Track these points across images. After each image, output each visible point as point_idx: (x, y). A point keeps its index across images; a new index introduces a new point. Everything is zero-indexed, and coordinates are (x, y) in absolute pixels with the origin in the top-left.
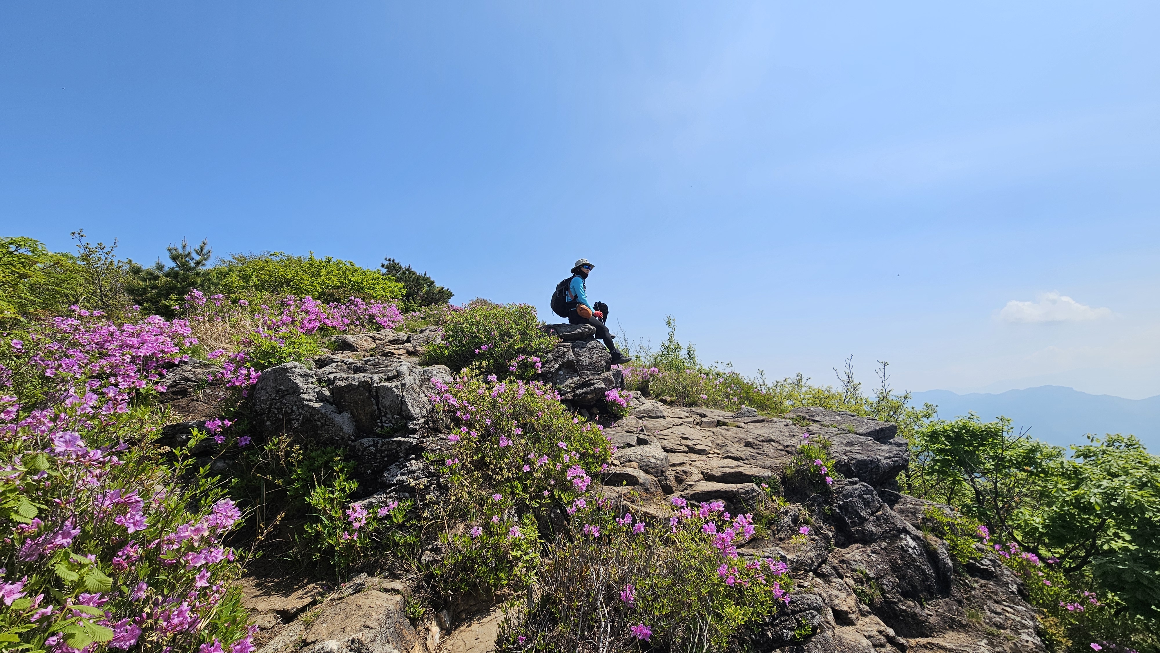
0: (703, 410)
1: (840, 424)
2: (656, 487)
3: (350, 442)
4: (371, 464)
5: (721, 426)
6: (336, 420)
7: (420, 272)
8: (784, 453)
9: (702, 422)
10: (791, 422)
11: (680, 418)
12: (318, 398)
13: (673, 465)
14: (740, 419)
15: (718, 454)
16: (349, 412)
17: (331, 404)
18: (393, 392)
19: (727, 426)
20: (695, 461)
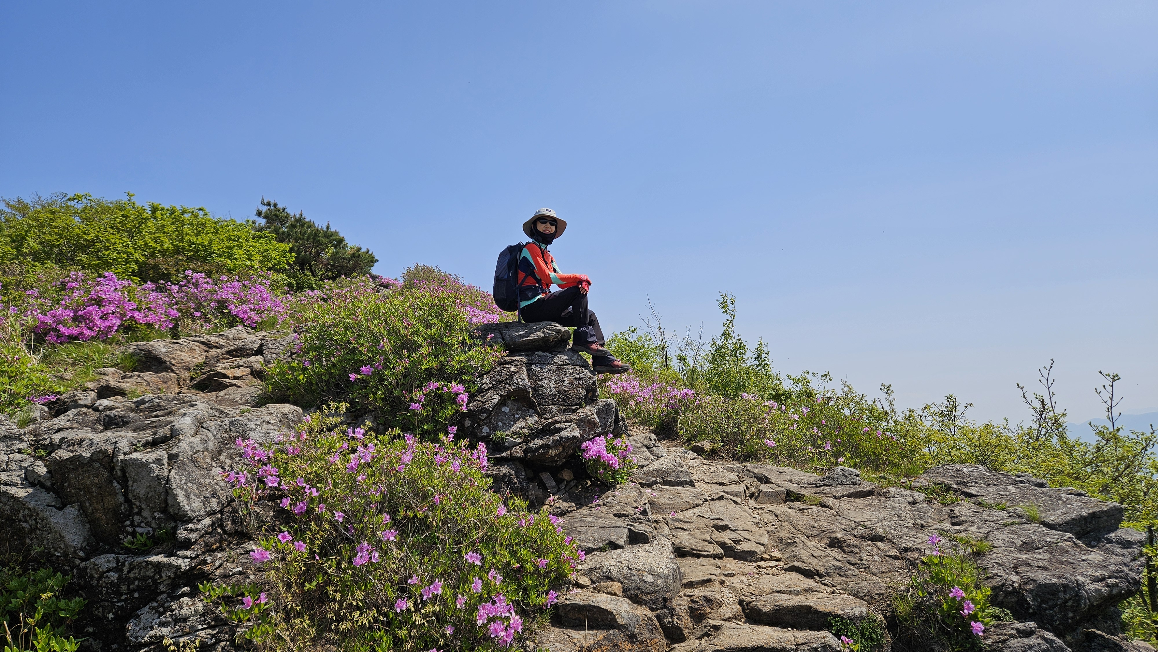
0: (767, 468)
1: (1015, 502)
2: (651, 631)
3: (77, 561)
4: (112, 602)
5: (793, 501)
6: (53, 521)
7: (321, 224)
8: (898, 563)
9: (760, 492)
10: (923, 496)
11: (722, 484)
12: (26, 479)
13: (691, 585)
14: (827, 489)
15: (779, 560)
16: (76, 505)
17: (48, 490)
18: (150, 470)
19: (804, 502)
20: (732, 575)
